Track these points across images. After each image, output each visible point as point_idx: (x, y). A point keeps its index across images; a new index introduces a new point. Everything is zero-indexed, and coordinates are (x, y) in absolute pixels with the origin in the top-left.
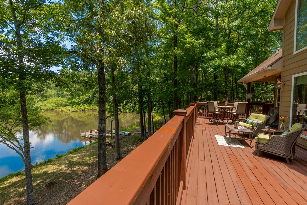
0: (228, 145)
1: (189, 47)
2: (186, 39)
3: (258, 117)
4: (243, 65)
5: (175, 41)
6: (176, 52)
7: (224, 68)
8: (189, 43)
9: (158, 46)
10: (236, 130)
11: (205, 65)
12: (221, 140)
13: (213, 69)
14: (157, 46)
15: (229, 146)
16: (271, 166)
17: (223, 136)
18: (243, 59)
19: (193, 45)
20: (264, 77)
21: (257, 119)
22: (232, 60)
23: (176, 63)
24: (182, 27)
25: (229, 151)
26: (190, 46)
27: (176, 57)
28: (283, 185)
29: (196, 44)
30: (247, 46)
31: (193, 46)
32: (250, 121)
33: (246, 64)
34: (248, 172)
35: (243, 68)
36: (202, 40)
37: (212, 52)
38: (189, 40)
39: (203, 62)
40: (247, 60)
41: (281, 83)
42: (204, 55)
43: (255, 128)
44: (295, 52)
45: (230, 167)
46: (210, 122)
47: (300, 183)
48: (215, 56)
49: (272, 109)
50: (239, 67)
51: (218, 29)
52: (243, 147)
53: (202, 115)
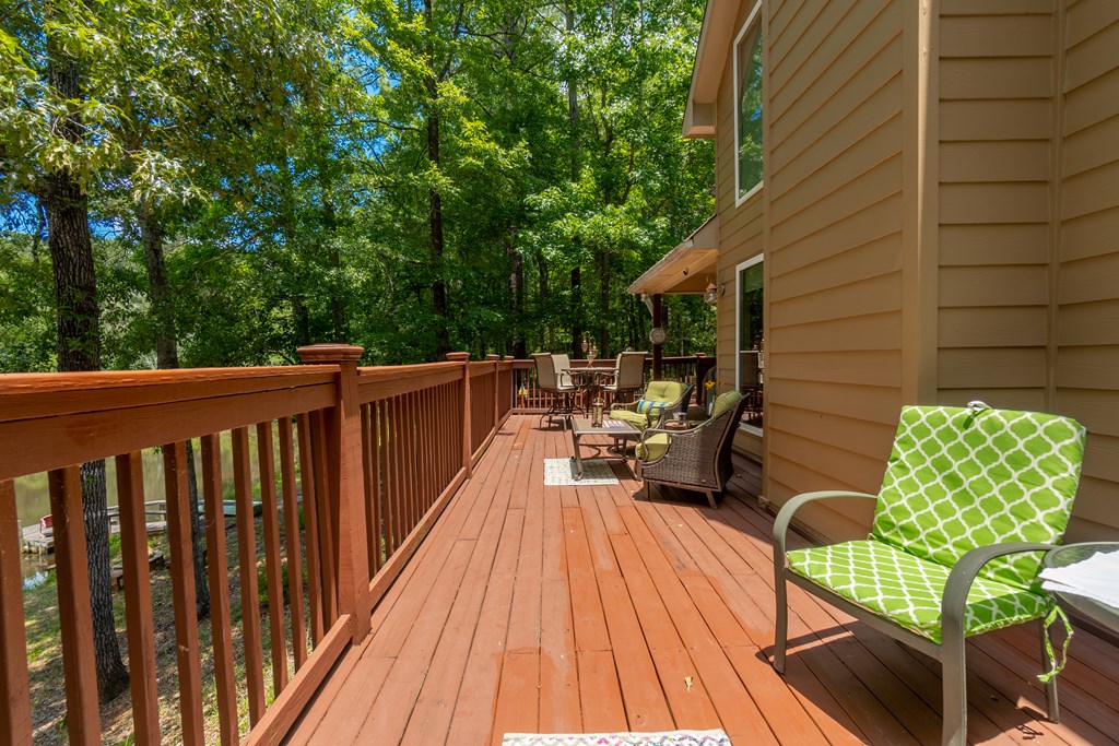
0: (573, 482)
1: (478, 165)
2: (466, 139)
3: (664, 390)
4: (645, 240)
5: (434, 142)
6: (436, 181)
7: (592, 246)
8: (478, 155)
9: (376, 155)
10: (597, 430)
11: (535, 234)
12: (558, 472)
13: (560, 248)
14: (372, 159)
15: (577, 483)
16: (669, 521)
17: (568, 460)
18: (644, 224)
19: (491, 159)
20: (686, 273)
21: (663, 396)
22: (613, 223)
23: (437, 222)
24: (452, 91)
25: (570, 500)
26: (479, 163)
27: (436, 199)
28: (676, 563)
29: (500, 159)
30: (652, 183)
31: (489, 164)
32: (646, 405)
33: (651, 237)
34: (600, 547)
35: (645, 251)
36: (521, 149)
37: (555, 192)
38: (477, 143)
39: (531, 223)
40: (655, 226)
41: (715, 290)
42: (530, 198)
43: (654, 423)
44: (738, 202)
45: (554, 542)
46: (545, 425)
47: (721, 549)
48: (566, 204)
49: (710, 371)
50: (633, 246)
51: (576, 122)
52: (615, 481)
53: (526, 402)
